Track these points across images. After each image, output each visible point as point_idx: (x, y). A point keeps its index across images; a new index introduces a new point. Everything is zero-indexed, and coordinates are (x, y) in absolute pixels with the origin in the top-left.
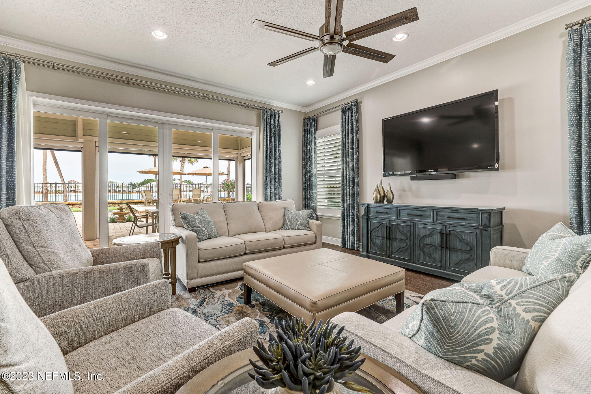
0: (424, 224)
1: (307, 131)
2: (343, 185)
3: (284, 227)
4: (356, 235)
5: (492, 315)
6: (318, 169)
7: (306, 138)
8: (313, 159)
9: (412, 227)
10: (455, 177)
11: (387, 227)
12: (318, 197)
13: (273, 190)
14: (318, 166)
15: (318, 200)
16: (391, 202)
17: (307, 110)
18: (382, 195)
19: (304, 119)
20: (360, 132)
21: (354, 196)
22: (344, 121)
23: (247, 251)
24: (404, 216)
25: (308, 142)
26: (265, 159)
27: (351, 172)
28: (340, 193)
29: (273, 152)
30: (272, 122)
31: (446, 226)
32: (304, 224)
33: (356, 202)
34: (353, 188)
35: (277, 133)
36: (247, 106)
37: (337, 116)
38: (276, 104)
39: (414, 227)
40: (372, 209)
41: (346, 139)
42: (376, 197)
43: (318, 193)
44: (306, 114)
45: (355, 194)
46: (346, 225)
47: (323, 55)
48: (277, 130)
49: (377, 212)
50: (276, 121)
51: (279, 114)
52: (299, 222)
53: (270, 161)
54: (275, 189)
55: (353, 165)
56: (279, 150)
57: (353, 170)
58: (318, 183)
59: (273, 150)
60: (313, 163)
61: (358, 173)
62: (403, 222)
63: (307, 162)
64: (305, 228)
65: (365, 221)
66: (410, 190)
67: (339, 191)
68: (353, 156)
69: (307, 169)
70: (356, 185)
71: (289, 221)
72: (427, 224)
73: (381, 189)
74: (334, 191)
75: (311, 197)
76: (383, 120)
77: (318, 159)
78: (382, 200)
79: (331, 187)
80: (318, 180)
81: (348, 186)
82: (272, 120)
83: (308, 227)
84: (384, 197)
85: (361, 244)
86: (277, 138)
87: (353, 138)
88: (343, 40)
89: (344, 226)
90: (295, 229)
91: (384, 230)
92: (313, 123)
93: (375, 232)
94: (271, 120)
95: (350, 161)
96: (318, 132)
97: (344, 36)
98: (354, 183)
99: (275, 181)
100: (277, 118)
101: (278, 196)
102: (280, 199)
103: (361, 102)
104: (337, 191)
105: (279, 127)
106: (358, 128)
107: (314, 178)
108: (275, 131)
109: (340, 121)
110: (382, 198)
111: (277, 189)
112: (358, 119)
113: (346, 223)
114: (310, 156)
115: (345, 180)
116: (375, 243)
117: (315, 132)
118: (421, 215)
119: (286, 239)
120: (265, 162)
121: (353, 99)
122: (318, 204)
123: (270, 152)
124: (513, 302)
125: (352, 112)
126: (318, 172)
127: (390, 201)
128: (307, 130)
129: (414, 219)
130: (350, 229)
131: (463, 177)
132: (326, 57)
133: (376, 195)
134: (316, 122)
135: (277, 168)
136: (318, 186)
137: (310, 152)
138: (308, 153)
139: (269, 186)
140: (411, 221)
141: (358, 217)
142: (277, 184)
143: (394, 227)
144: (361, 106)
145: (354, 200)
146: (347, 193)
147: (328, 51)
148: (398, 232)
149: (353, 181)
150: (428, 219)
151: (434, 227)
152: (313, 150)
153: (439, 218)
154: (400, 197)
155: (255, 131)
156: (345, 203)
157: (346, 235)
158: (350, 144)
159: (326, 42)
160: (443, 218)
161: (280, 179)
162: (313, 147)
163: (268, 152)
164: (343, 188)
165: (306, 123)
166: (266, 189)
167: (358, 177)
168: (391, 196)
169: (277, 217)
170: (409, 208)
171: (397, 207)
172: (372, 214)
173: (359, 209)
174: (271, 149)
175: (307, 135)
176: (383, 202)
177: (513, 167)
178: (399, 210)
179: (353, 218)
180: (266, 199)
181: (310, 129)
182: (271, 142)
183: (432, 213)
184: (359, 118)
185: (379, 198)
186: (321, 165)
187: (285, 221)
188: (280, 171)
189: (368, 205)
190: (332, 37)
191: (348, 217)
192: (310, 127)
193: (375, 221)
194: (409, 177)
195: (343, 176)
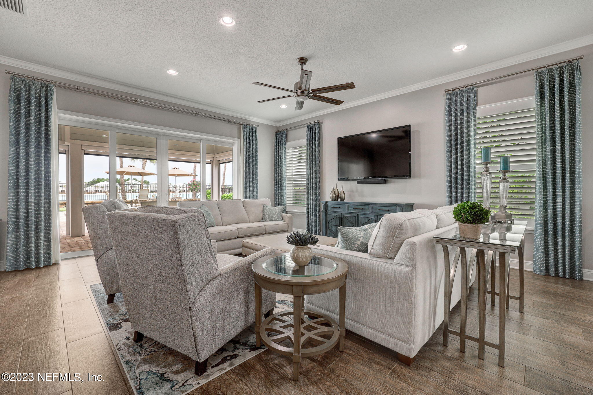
0: (364, 215)
1: (279, 143)
2: (308, 187)
3: (263, 219)
4: (317, 226)
5: (361, 233)
6: (288, 174)
7: (278, 149)
8: (284, 166)
9: (357, 217)
10: (385, 182)
11: (339, 218)
12: (288, 196)
13: (251, 191)
14: (288, 171)
15: (288, 199)
16: (344, 200)
17: (278, 125)
18: (337, 194)
19: (276, 132)
20: (321, 146)
21: (316, 196)
22: (309, 137)
23: (239, 236)
24: (351, 210)
25: (280, 151)
26: (245, 165)
27: (314, 177)
28: (305, 193)
29: (251, 160)
30: (251, 136)
31: (377, 216)
32: (279, 217)
33: (318, 200)
34: (316, 190)
35: (254, 144)
36: (229, 121)
37: (304, 132)
38: (254, 120)
39: (358, 217)
40: (329, 205)
41: (310, 151)
42: (333, 196)
43: (288, 194)
44: (277, 128)
45: (317, 194)
46: (310, 218)
47: (296, 100)
48: (254, 142)
49: (333, 207)
50: (254, 134)
51: (256, 128)
52: (275, 215)
53: (249, 167)
54: (253, 190)
55: (316, 172)
56: (256, 158)
57: (316, 175)
58: (287, 185)
59: (251, 158)
60: (284, 169)
61: (320, 178)
62: (351, 214)
63: (278, 168)
64: (280, 219)
65: (324, 214)
66: (357, 191)
67: (305, 192)
68: (316, 164)
69: (278, 174)
70: (318, 187)
71: (267, 214)
72: (366, 215)
73: (336, 190)
74: (301, 192)
75: (282, 196)
76: (338, 138)
77: (288, 166)
78: (337, 199)
79: (297, 189)
80: (287, 182)
81: (312, 188)
82: (251, 133)
83: (282, 219)
84: (338, 196)
85: (321, 233)
86: (254, 148)
87: (315, 150)
88: (310, 93)
89: (308, 219)
90: (272, 221)
91: (338, 220)
92: (284, 136)
93: (331, 222)
94: (249, 133)
95: (313, 168)
96: (288, 143)
97: (311, 91)
98: (316, 185)
99: (253, 183)
100: (254, 132)
101: (254, 196)
102: (257, 197)
103: (322, 123)
104: (303, 192)
105: (256, 139)
106: (319, 143)
107: (284, 181)
108: (253, 142)
109: (306, 136)
110: (337, 197)
111: (255, 190)
112: (319, 136)
113: (310, 217)
114: (281, 162)
115: (309, 183)
116: (332, 230)
117: (285, 143)
118: (362, 209)
119: (266, 227)
120: (245, 168)
121: (316, 120)
122: (288, 202)
123: (249, 159)
124: (369, 230)
125: (315, 130)
126: (287, 177)
127: (342, 200)
128: (279, 141)
129: (358, 211)
130: (313, 222)
131: (391, 182)
132: (298, 102)
133: (332, 194)
134: (286, 135)
135: (255, 172)
136: (287, 188)
137: (281, 159)
138: (279, 160)
139: (248, 188)
140: (356, 213)
141: (319, 212)
142: (255, 186)
143: (344, 218)
144: (322, 126)
145: (316, 199)
146: (311, 193)
147: (300, 99)
148: (347, 221)
149: (316, 184)
150: (367, 211)
151: (370, 217)
152: (284, 158)
153: (373, 210)
154: (350, 196)
155: (237, 142)
156: (310, 201)
157: (310, 226)
158: (313, 155)
159: (299, 94)
160: (376, 210)
161: (257, 182)
162: (284, 156)
163: (248, 159)
164: (308, 190)
165: (278, 136)
166: (246, 190)
167: (319, 181)
168: (344, 195)
169: (258, 211)
170: (355, 204)
171: (346, 203)
172: (329, 209)
173: (320, 206)
174: (249, 157)
175: (279, 146)
176: (337, 200)
177: (419, 176)
178: (348, 205)
179: (316, 213)
180: (246, 198)
181: (281, 141)
182: (249, 151)
183: (369, 207)
184: (321, 135)
185: (334, 197)
186: (290, 171)
187: (264, 214)
188: (257, 175)
189: (327, 202)
190: (303, 92)
191: (312, 212)
192: (281, 139)
193: (331, 215)
194: (356, 182)
195: (308, 180)
